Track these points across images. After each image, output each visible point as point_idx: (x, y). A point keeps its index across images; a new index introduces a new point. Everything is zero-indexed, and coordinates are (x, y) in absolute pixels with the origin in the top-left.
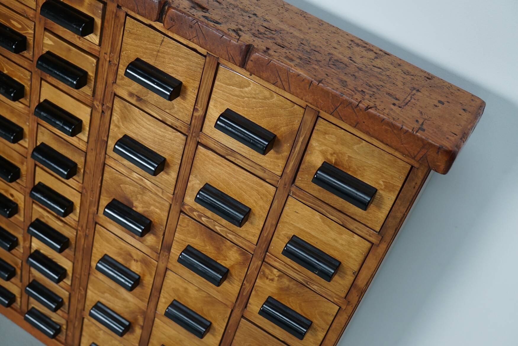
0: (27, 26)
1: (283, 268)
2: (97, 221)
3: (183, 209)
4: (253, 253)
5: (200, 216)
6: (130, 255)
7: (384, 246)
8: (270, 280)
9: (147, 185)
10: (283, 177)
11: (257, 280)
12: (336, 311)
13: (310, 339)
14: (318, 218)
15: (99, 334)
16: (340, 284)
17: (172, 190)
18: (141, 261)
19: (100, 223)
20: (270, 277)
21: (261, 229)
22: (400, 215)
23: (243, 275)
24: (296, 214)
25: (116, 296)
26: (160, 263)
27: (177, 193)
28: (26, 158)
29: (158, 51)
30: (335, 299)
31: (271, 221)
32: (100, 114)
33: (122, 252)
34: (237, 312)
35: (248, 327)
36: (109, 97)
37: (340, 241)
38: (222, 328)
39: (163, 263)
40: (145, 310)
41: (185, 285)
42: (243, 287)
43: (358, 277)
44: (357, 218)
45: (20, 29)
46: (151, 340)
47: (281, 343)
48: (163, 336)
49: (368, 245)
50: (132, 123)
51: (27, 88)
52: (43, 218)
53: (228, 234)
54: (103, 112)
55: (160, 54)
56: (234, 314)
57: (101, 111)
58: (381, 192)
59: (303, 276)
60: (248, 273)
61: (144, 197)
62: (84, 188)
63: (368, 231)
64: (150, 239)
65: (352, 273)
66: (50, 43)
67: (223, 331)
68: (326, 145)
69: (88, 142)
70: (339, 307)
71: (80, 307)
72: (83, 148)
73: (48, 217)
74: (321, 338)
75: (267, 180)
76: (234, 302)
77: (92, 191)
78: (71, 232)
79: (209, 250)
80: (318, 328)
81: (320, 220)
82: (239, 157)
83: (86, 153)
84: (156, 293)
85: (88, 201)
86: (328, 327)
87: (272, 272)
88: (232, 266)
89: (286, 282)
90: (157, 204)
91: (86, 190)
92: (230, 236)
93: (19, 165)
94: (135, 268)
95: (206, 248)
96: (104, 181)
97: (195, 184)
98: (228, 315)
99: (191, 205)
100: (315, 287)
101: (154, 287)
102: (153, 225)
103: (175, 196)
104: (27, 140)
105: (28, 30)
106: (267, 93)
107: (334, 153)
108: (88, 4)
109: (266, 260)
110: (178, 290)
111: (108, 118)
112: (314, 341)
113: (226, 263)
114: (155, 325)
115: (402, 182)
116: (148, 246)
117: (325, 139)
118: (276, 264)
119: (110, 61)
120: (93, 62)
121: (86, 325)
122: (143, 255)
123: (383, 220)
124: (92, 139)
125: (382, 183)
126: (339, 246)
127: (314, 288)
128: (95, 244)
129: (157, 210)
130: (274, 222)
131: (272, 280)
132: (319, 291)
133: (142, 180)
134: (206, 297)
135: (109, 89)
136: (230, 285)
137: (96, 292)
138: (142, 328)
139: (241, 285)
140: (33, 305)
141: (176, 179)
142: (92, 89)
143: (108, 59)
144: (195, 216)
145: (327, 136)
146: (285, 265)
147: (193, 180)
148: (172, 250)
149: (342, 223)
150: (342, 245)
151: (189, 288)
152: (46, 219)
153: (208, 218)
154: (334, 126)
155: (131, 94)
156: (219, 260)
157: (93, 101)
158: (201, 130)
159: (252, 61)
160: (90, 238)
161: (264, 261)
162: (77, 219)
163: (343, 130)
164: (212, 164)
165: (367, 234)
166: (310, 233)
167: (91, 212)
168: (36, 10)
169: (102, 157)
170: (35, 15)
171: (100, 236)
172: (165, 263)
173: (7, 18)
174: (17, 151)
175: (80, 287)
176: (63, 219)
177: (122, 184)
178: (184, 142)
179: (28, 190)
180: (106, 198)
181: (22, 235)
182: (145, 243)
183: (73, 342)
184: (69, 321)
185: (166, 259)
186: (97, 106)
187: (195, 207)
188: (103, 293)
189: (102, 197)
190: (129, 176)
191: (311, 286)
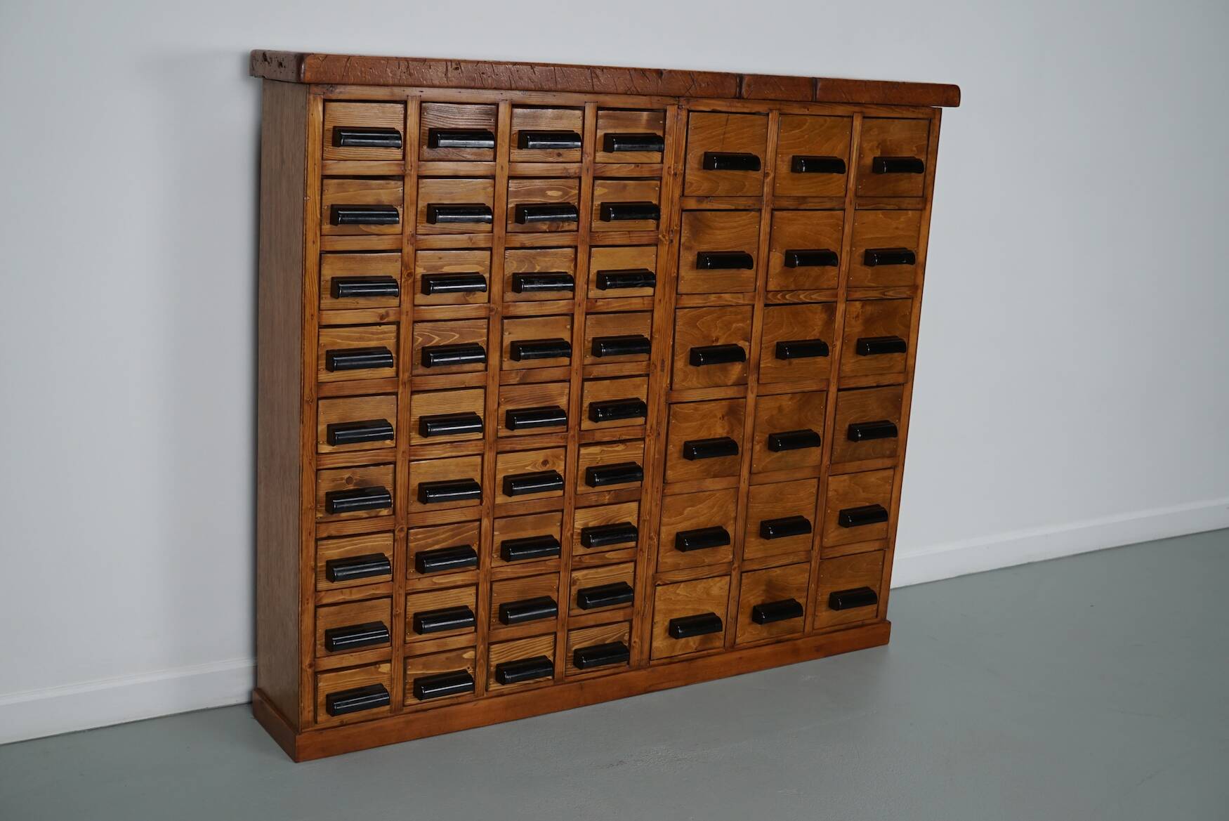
0: (569, 188)
1: (863, 294)
2: (671, 400)
3: (767, 301)
4: (833, 299)
5: (783, 297)
6: (715, 416)
7: (928, 207)
9: (726, 301)
10: (848, 195)
12: (910, 306)
14: (881, 216)
15: (678, 594)
17: (753, 286)
18: (727, 414)
19: (674, 401)
20: (855, 315)
22: (933, 169)
23: (832, 334)
24: (864, 225)
25: (701, 501)
26: (749, 395)
27: (759, 285)
28: (569, 381)
29: (725, 133)
30: (908, 293)
32: (667, 247)
33: (705, 420)
34: (832, 390)
35: (848, 398)
36: (676, 218)
37: (900, 227)
39: (752, 393)
41: (779, 403)
42: (834, 349)
44: (905, 195)
45: (561, 197)
47: (874, 389)
48: (761, 506)
49: (919, 213)
51: (570, 273)
52: (596, 459)
55: (726, 136)
56: (831, 394)
57: (668, 242)
59: (880, 290)
62: (653, 364)
63: (916, 201)
64: (736, 371)
66: (603, 191)
67: (822, 429)
68: (872, 141)
69: (654, 295)
70: (911, 300)
71: (651, 572)
72: (649, 305)
73: (603, 451)
75: (835, 208)
77: (663, 360)
78: (637, 449)
79: (797, 332)
82: (809, 200)
83: (652, 311)
84: (748, 446)
87: (856, 307)
88: (821, 333)
89: (868, 308)
90: (739, 317)
91: (656, 366)
92: (813, 296)
93: (557, 402)
94: (719, 431)
95: (794, 332)
96: (677, 333)
97: (776, 259)
99: (774, 289)
100: (891, 294)
101: (746, 437)
102: (737, 347)
103: (757, 292)
105: (570, 192)
106: (821, 120)
107: (879, 144)
108: (646, 120)
109: (849, 298)
110: (772, 416)
111: (677, 245)
113: (814, 335)
114: (751, 498)
115: (927, 138)
116: (734, 385)
118: (858, 295)
119: (675, 174)
120: (656, 186)
121: (660, 599)
122: (730, 402)
124: (659, 286)
125: (914, 149)
126: (901, 233)
128: (671, 436)
129: (739, 324)
131: (857, 317)
132: (895, 296)
134: (801, 400)
135: (676, 209)
136: (826, 359)
137: (673, 519)
138: (736, 518)
139: (832, 348)
140: (573, 649)
142: (656, 220)
143: (672, 172)
144: (779, 299)
145: (871, 133)
146: (864, 290)
147: (773, 257)
148: (761, 366)
149: (896, 206)
150: (903, 229)
151: (782, 403)
152: (600, 457)
153: (792, 291)
154: (875, 120)
155: (701, 199)
156: (807, 336)
157: (658, 236)
158: (773, 195)
161: (847, 300)
165: (916, 204)
166: (878, 238)
167: (663, 392)
168: (581, 162)
169: (673, 301)
170: (581, 168)
171: (676, 419)
172: (755, 391)
173: (542, 192)
174: (556, 379)
175: (650, 533)
176: (624, 437)
177: (698, 321)
178: (759, 219)
179: (571, 433)
180: (681, 356)
181: (559, 524)
182: (730, 383)
183: (642, 652)
184: (634, 617)
185: (755, 384)
186: (662, 238)
187: (778, 289)
188: (681, 514)
189: (676, 358)
190: (706, 305)
191: (889, 296)
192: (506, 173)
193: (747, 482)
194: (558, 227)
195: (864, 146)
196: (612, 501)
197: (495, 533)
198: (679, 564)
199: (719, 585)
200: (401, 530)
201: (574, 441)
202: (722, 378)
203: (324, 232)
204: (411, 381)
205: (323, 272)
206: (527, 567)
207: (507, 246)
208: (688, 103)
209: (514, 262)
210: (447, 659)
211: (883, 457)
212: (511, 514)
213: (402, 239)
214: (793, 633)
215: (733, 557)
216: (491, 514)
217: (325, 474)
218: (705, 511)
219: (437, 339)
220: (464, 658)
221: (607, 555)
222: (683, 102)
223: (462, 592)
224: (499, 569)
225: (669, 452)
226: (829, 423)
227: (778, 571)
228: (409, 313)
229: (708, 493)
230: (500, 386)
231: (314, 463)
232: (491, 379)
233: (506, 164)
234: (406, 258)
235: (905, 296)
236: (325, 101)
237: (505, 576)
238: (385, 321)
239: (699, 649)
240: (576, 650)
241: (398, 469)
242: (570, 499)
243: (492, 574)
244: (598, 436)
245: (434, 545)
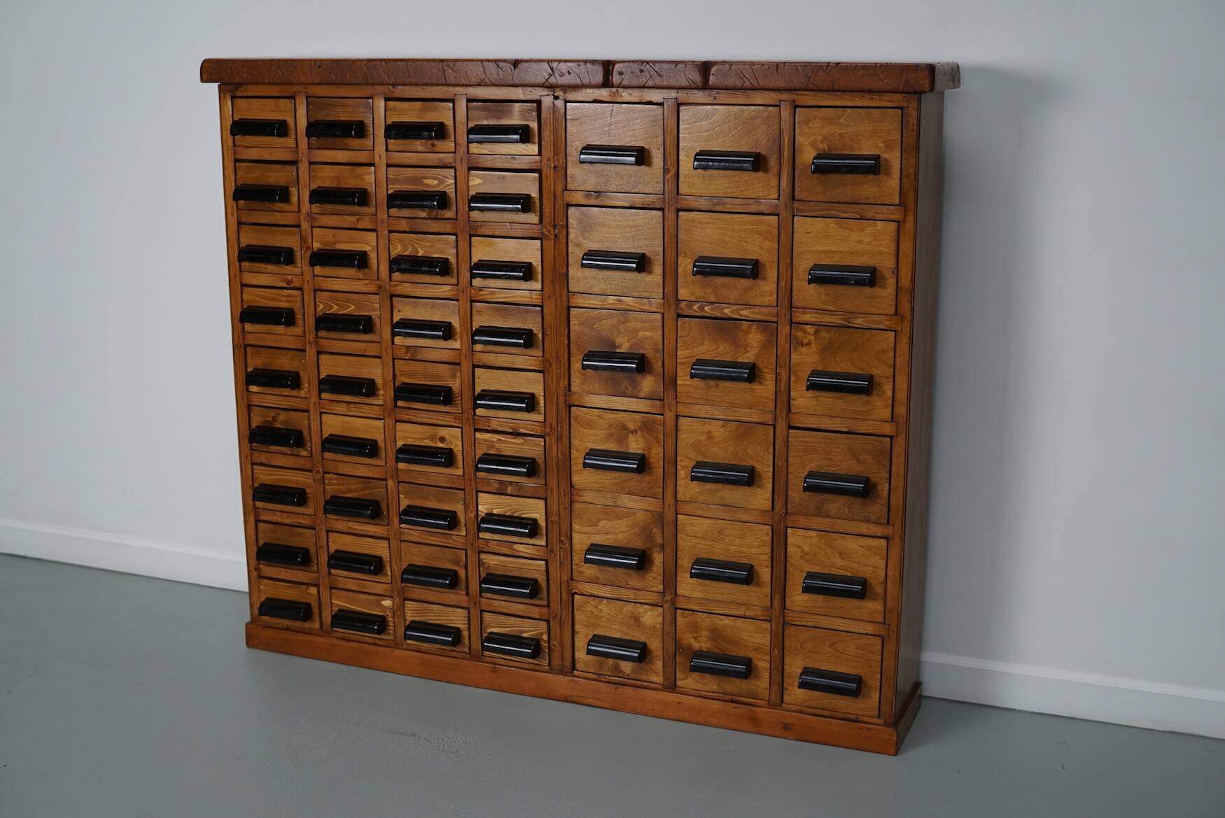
0: (445, 177)
1: (815, 317)
2: (572, 402)
3: (679, 311)
4: (775, 320)
5: (701, 308)
6: (625, 428)
7: (910, 218)
8: (806, 345)
9: (627, 305)
10: (781, 197)
11: (792, 356)
12: (893, 340)
13: (877, 404)
14: (833, 225)
15: (601, 610)
16: (884, 297)
17: (660, 292)
18: (641, 429)
19: (576, 403)
20: (805, 341)
21: (776, 279)
23: (774, 360)
24: (810, 235)
25: (618, 517)
26: (667, 413)
27: (668, 293)
28: (459, 364)
29: (610, 125)
30: (887, 323)
31: (785, 261)
32: (553, 241)
33: (613, 431)
34: (782, 426)
35: (800, 439)
36: (560, 212)
37: (866, 240)
38: (769, 466)
39: (670, 411)
40: (662, 510)
41: (707, 428)
42: (778, 378)
43: (900, 276)
44: (872, 202)
45: (437, 186)
46: (679, 562)
47: (845, 435)
48: (695, 540)
49: (895, 224)
50: (596, 230)
51: (453, 260)
52: (493, 447)
53: (740, 312)
54: (556, 236)
55: (612, 127)
56: (778, 430)
57: (553, 237)
58: (883, 155)
59: (841, 315)
60: (779, 353)
61: (628, 324)
62: (547, 361)
63: (888, 210)
64: (648, 384)
65: (891, 273)
66: (478, 181)
67: (771, 469)
68: (813, 135)
69: (542, 290)
70: (894, 333)
71: (565, 577)
72: (537, 300)
73: (500, 440)
74: (890, 394)
75: (766, 212)
76: (774, 410)
77: (558, 358)
78: (537, 445)
79: (722, 351)
80: (883, 381)
81: (835, 226)
82: (727, 200)
83: (542, 306)
84: (671, 470)
85: (555, 378)
86: (892, 370)
87: (804, 331)
88: (757, 356)
89: (825, 335)
90: (646, 325)
91: (550, 363)
92: (743, 312)
93: (450, 383)
94: (635, 445)
95: (719, 350)
96: (571, 333)
97: (686, 265)
98: (772, 440)
99: (687, 299)
100: (859, 321)
101: (666, 458)
102: (647, 358)
103: (666, 298)
104: (458, 336)
105: (446, 181)
106: (736, 109)
107: (824, 139)
108: (520, 112)
109: (794, 320)
110: (699, 441)
111: (564, 240)
112: (884, 403)
113: (747, 357)
114: (679, 528)
115: (900, 132)
116: (645, 398)
117: (810, 127)
118: (807, 318)
119: (555, 167)
120: (535, 177)
121: (579, 608)
122: (643, 416)
123: (898, 187)
124: (547, 281)
125: (881, 145)
126: (866, 247)
127: (857, 324)
128: (573, 441)
129: (647, 333)
130: (788, 261)
131: (809, 344)
132: (866, 325)
133: (621, 301)
134: (736, 429)
135: (559, 203)
136: (762, 387)
137: (586, 529)
138: (662, 547)
139: (774, 376)
140: (489, 631)
141: (662, 274)
142: (538, 214)
143: (553, 165)
144: (695, 311)
145: (810, 124)
146: (817, 313)
147: (683, 263)
148: (679, 382)
149: (859, 215)
150: (869, 243)
151: (713, 429)
152: (497, 445)
153: (713, 303)
154: (813, 109)
155: (588, 194)
156: (739, 357)
157: (542, 229)
158: (678, 194)
159: (713, 74)
160: (565, 439)
161: (792, 323)
162: (541, 418)
163: (824, 109)
164: (702, 229)
165: (888, 214)
166: (830, 251)
167: (561, 392)
168: (455, 152)
169: (565, 299)
170: (455, 159)
171: (579, 423)
172: (674, 410)
173: (418, 180)
174: (445, 360)
175: (560, 537)
176: (522, 431)
177: (595, 323)
178: (661, 219)
179: (466, 415)
180: (579, 357)
181: (462, 503)
182: (642, 395)
183: (563, 658)
184: (551, 619)
185: (673, 402)
186: (547, 233)
187: (693, 299)
188: (595, 525)
189: (572, 358)
190: (603, 307)
191: (854, 323)
192: (384, 161)
193: (672, 509)
194: (437, 214)
195: (801, 140)
196: (515, 493)
197: (401, 496)
198: (598, 578)
199: (649, 613)
200: (318, 472)
201: (469, 424)
202: (630, 389)
203: (240, 207)
204: (317, 343)
205: (241, 240)
206: (434, 536)
207: (390, 229)
208: (565, 93)
209: (399, 245)
210: (367, 600)
211: (868, 521)
212: (413, 481)
213: (299, 217)
214: (755, 699)
215: (664, 588)
216: (395, 477)
217: (256, 411)
218: (625, 529)
219: (336, 308)
220: (382, 605)
221: (515, 546)
222: (559, 93)
223: (375, 543)
224: (407, 531)
225: (573, 456)
226: (780, 464)
227: (727, 621)
228: (310, 282)
229: (625, 510)
230: (394, 359)
231: (245, 398)
232: (384, 350)
233: (384, 154)
234: (303, 233)
235: (884, 328)
236: (233, 98)
237: (413, 539)
238: (292, 286)
239: (632, 676)
240: (490, 633)
241: (312, 417)
242: (470, 480)
243: (401, 534)
244: (494, 425)
245: (346, 492)
